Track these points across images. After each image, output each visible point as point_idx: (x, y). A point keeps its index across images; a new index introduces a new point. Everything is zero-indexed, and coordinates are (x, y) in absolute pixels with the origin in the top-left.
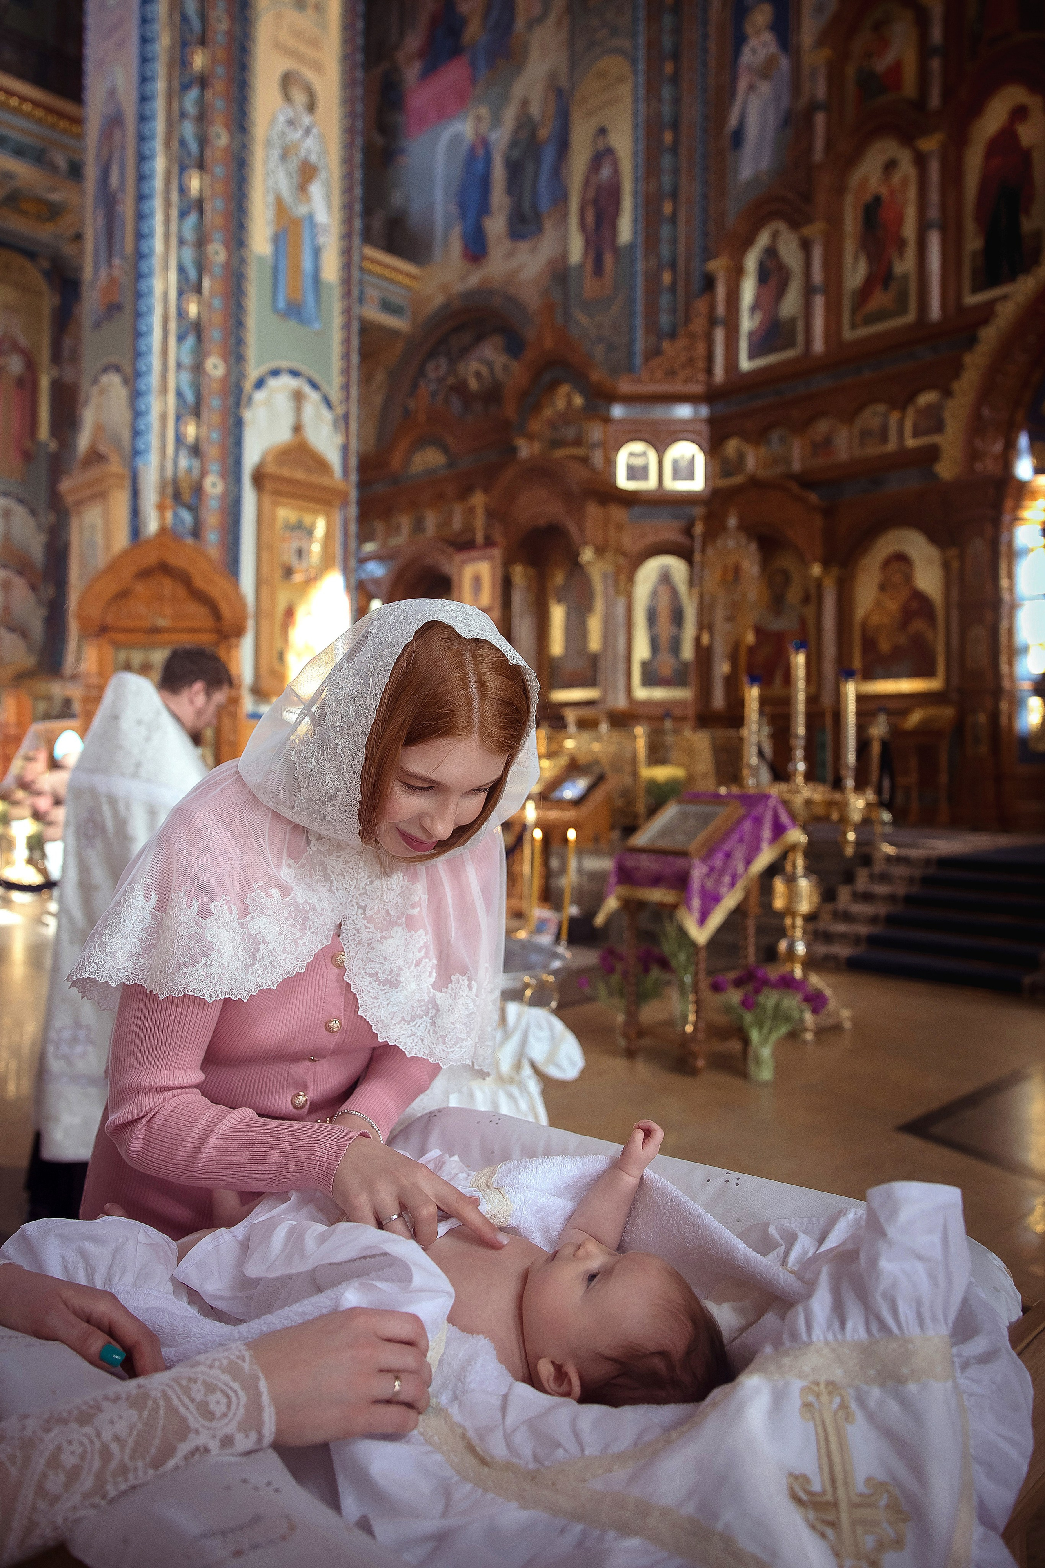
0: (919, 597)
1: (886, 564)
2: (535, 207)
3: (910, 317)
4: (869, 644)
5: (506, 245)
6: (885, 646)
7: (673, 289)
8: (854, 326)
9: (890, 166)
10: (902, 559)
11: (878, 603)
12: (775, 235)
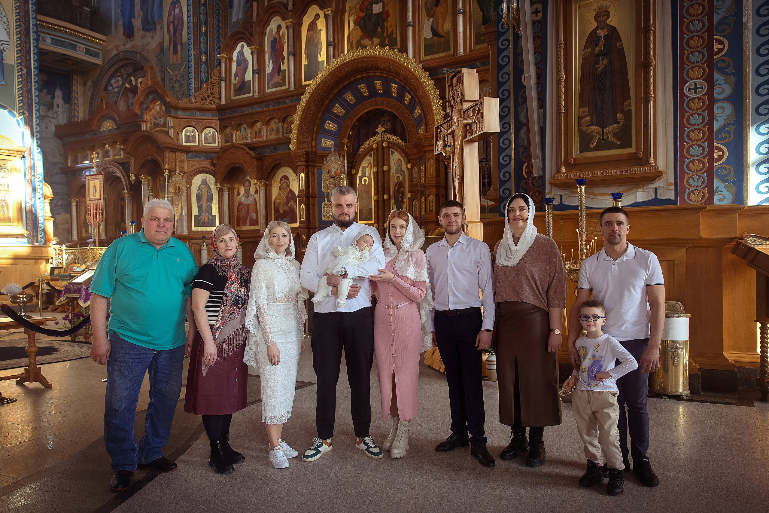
0: (291, 192)
1: (281, 180)
2: (153, 18)
3: (287, 87)
4: (277, 210)
5: (142, 32)
6: (281, 211)
7: (206, 63)
8: (269, 88)
9: (279, 27)
10: (286, 178)
11: (279, 194)
12: (242, 46)
